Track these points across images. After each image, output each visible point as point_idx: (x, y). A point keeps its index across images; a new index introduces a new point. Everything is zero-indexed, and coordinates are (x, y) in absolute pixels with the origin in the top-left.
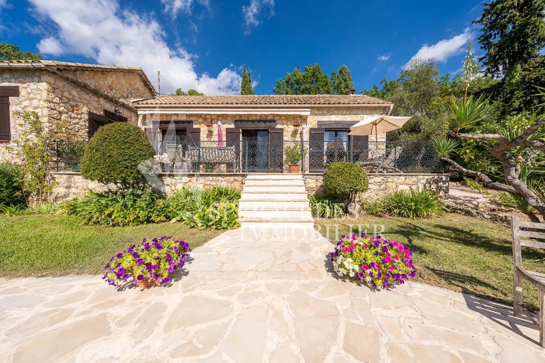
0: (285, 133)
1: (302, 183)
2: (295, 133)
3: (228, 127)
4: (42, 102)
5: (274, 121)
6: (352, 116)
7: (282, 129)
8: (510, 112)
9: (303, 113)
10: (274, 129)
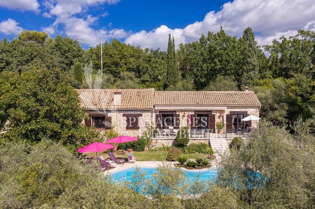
0: (216, 116)
1: (226, 142)
2: (219, 117)
3: (191, 114)
5: (211, 112)
6: (245, 109)
7: (215, 115)
9: (224, 109)
10: (211, 115)
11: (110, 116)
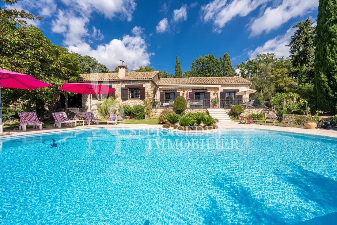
0: (211, 94)
1: (224, 111)
2: (214, 94)
3: (190, 92)
4: (149, 89)
5: (207, 89)
6: (236, 87)
7: (210, 92)
8: (302, 83)
9: (218, 87)
10: (207, 92)
11: (114, 87)
